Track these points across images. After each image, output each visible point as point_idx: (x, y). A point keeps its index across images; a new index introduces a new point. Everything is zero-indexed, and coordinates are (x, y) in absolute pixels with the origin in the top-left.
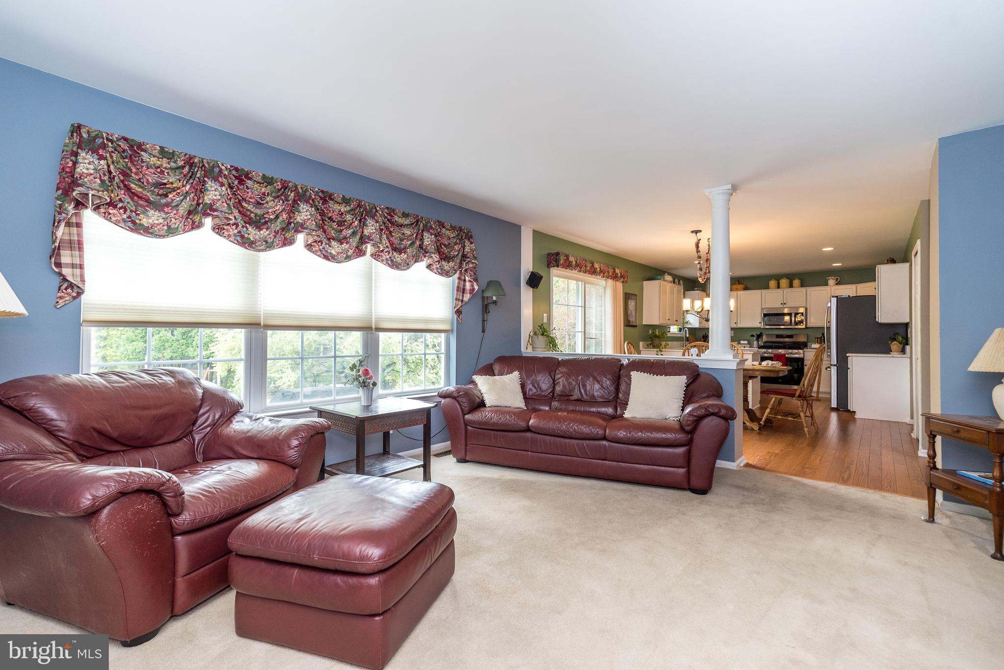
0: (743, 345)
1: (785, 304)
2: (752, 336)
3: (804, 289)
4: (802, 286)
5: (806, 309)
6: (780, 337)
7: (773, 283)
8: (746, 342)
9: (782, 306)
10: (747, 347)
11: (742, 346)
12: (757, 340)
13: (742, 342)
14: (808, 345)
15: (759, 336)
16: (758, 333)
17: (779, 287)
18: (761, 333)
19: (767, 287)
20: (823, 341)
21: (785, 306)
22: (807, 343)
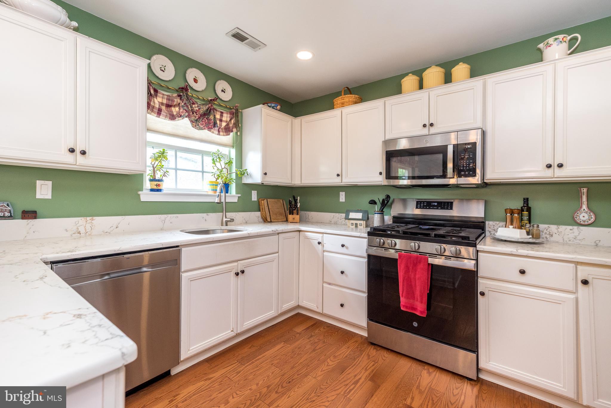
0: (354, 222)
1: (432, 125)
2: (373, 202)
3: (478, 82)
4: (473, 74)
5: (484, 133)
6: (424, 207)
7: (409, 82)
8: (359, 215)
9: (425, 131)
10: (361, 225)
11: (352, 224)
12: (382, 212)
13: (352, 215)
14: (487, 229)
15: (386, 203)
16: (382, 197)
17: (421, 87)
18: (388, 197)
19: (398, 91)
20: (526, 218)
21: (433, 130)
22: (484, 223)
